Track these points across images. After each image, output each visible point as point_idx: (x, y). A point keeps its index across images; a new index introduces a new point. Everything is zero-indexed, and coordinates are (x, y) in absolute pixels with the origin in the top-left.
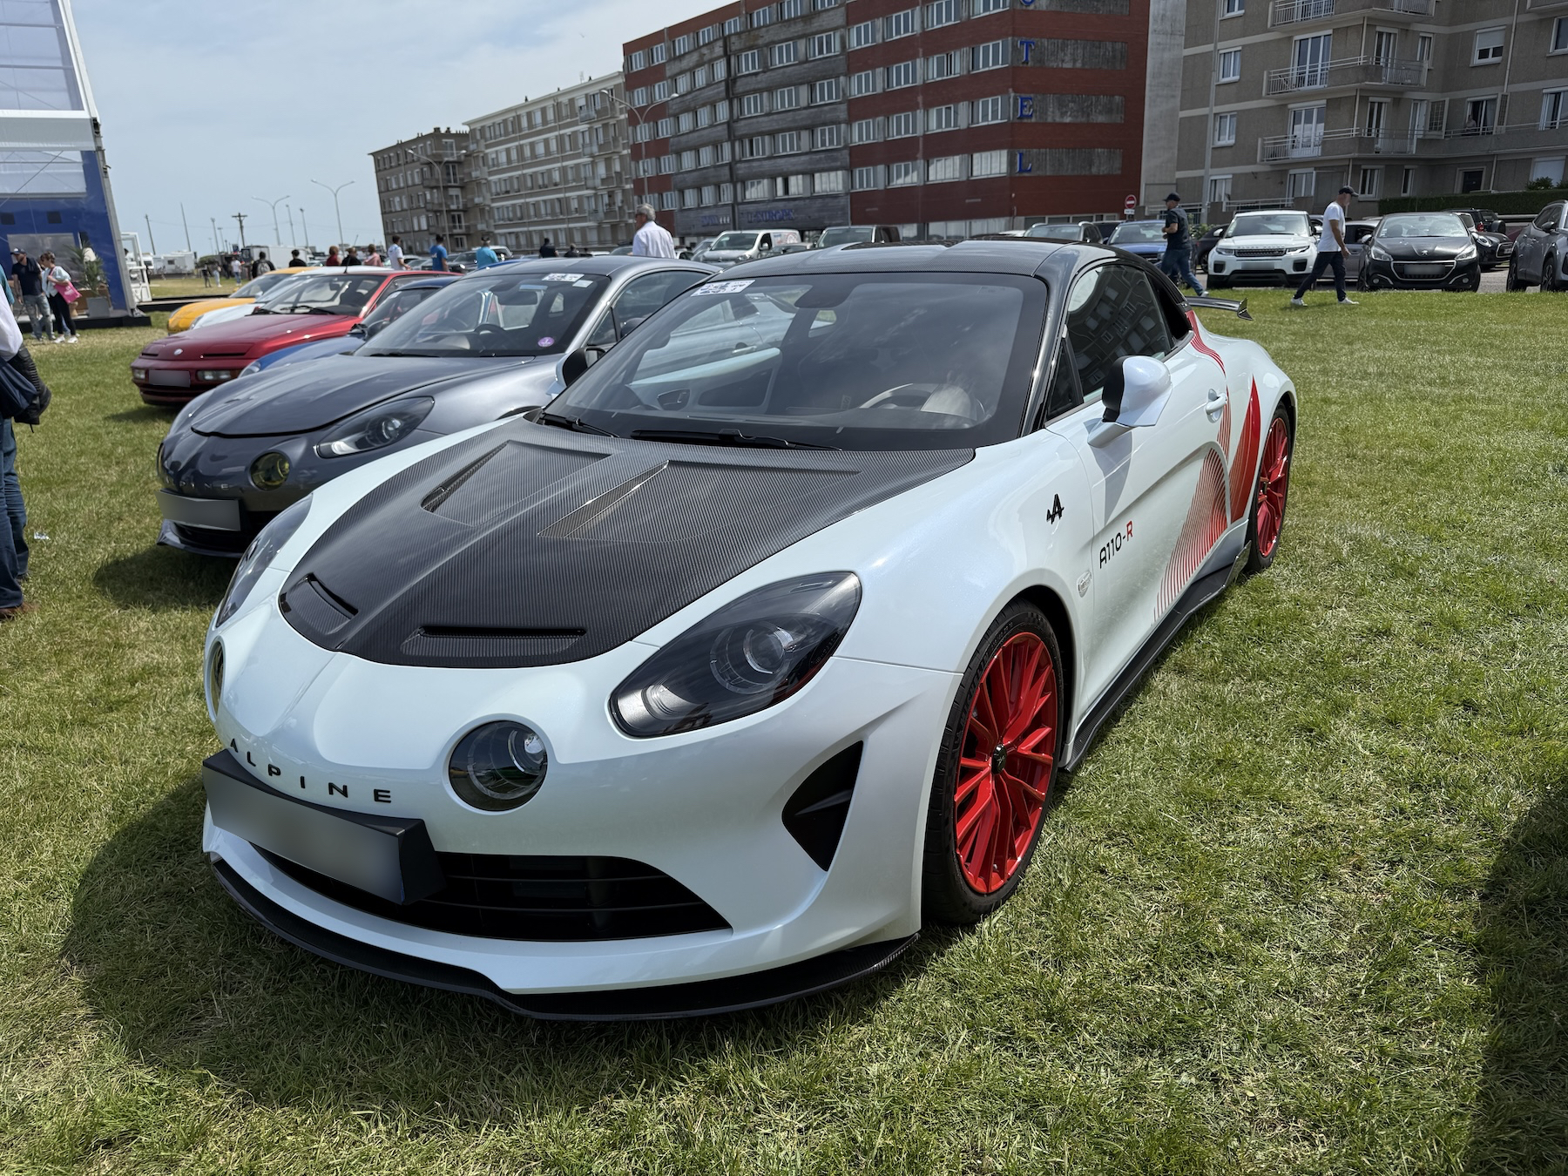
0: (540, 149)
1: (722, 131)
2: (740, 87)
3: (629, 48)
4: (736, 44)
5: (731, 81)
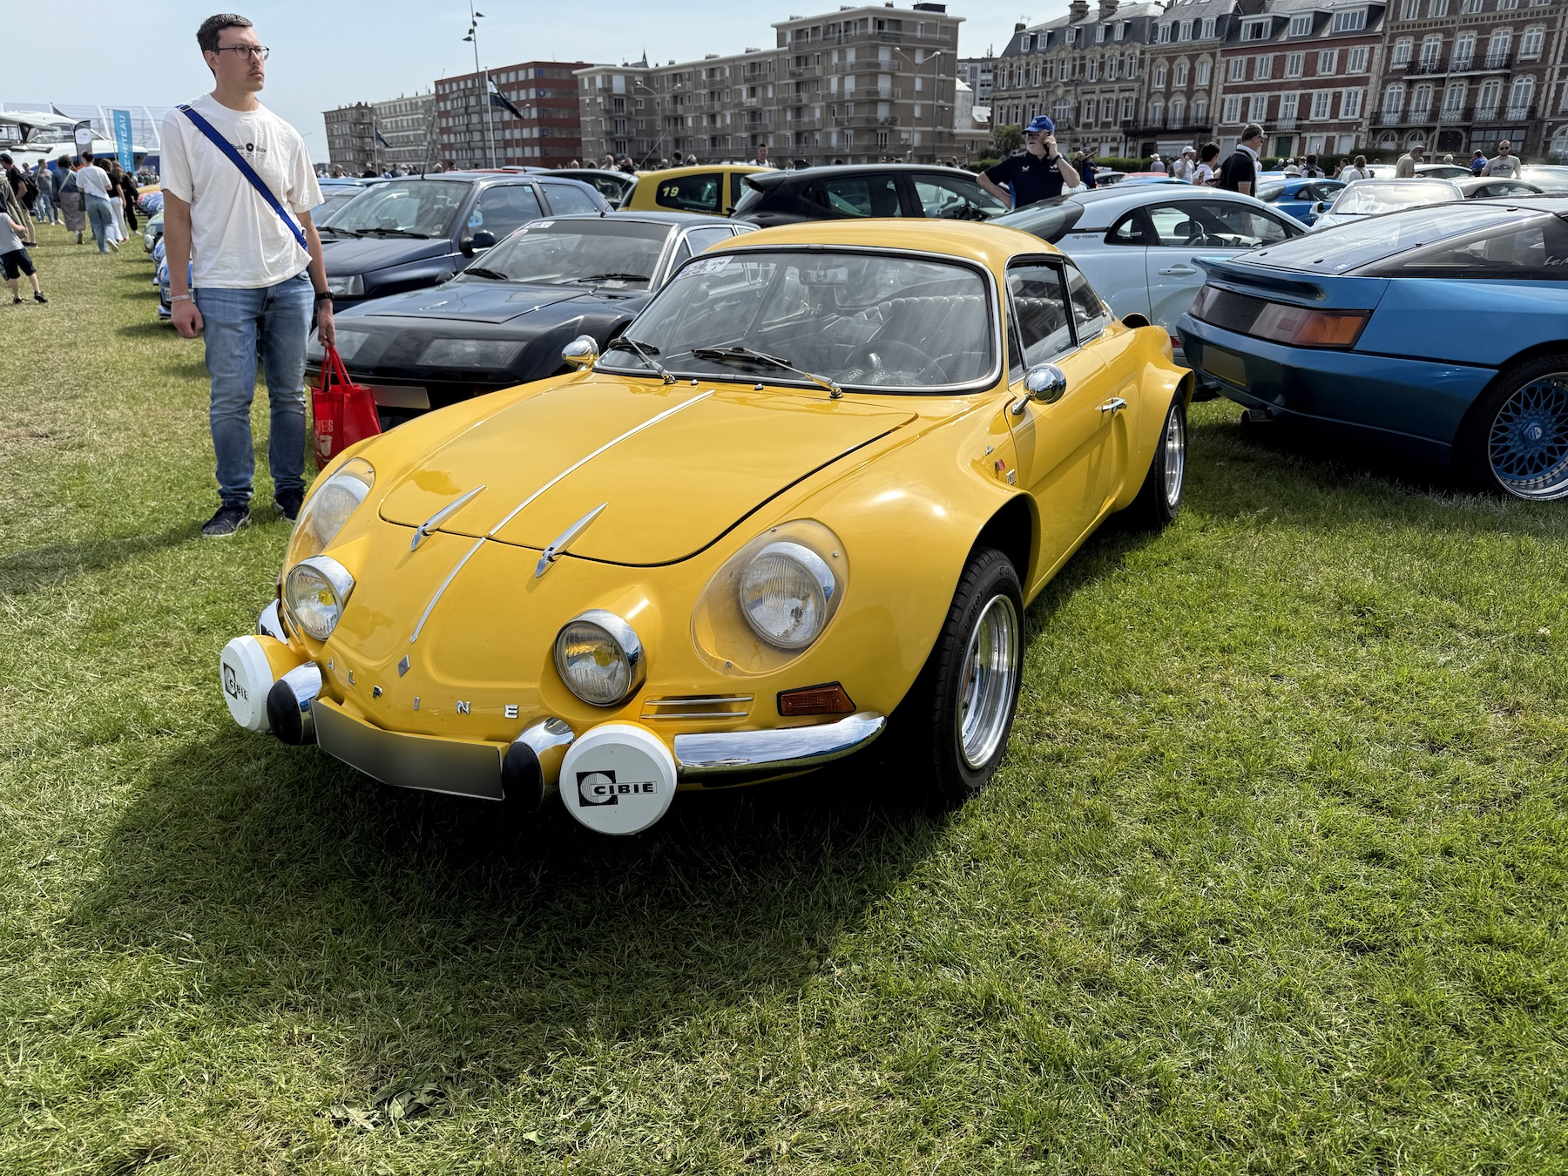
0: (405, 124)
1: (464, 128)
2: (470, 110)
3: (438, 83)
4: (467, 93)
5: (467, 108)
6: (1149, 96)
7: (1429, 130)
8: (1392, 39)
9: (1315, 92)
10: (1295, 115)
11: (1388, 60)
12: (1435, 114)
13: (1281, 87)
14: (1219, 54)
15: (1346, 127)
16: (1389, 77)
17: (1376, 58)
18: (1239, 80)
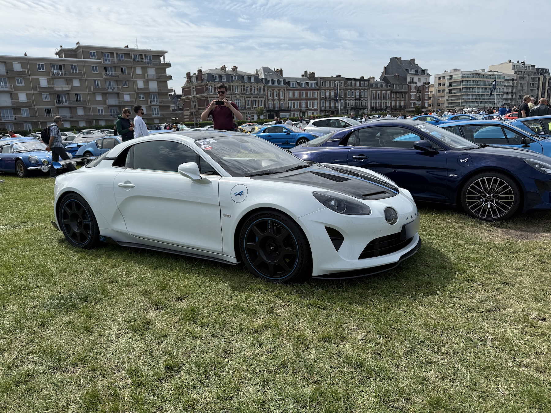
6: (268, 100)
7: (330, 110)
8: (321, 91)
9: (308, 101)
10: (305, 107)
11: (321, 95)
12: (330, 107)
13: (301, 100)
14: (285, 90)
15: (315, 110)
16: (322, 99)
17: (319, 94)
18: (291, 97)
